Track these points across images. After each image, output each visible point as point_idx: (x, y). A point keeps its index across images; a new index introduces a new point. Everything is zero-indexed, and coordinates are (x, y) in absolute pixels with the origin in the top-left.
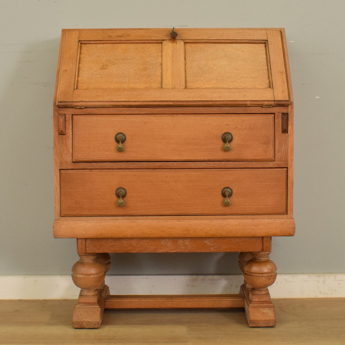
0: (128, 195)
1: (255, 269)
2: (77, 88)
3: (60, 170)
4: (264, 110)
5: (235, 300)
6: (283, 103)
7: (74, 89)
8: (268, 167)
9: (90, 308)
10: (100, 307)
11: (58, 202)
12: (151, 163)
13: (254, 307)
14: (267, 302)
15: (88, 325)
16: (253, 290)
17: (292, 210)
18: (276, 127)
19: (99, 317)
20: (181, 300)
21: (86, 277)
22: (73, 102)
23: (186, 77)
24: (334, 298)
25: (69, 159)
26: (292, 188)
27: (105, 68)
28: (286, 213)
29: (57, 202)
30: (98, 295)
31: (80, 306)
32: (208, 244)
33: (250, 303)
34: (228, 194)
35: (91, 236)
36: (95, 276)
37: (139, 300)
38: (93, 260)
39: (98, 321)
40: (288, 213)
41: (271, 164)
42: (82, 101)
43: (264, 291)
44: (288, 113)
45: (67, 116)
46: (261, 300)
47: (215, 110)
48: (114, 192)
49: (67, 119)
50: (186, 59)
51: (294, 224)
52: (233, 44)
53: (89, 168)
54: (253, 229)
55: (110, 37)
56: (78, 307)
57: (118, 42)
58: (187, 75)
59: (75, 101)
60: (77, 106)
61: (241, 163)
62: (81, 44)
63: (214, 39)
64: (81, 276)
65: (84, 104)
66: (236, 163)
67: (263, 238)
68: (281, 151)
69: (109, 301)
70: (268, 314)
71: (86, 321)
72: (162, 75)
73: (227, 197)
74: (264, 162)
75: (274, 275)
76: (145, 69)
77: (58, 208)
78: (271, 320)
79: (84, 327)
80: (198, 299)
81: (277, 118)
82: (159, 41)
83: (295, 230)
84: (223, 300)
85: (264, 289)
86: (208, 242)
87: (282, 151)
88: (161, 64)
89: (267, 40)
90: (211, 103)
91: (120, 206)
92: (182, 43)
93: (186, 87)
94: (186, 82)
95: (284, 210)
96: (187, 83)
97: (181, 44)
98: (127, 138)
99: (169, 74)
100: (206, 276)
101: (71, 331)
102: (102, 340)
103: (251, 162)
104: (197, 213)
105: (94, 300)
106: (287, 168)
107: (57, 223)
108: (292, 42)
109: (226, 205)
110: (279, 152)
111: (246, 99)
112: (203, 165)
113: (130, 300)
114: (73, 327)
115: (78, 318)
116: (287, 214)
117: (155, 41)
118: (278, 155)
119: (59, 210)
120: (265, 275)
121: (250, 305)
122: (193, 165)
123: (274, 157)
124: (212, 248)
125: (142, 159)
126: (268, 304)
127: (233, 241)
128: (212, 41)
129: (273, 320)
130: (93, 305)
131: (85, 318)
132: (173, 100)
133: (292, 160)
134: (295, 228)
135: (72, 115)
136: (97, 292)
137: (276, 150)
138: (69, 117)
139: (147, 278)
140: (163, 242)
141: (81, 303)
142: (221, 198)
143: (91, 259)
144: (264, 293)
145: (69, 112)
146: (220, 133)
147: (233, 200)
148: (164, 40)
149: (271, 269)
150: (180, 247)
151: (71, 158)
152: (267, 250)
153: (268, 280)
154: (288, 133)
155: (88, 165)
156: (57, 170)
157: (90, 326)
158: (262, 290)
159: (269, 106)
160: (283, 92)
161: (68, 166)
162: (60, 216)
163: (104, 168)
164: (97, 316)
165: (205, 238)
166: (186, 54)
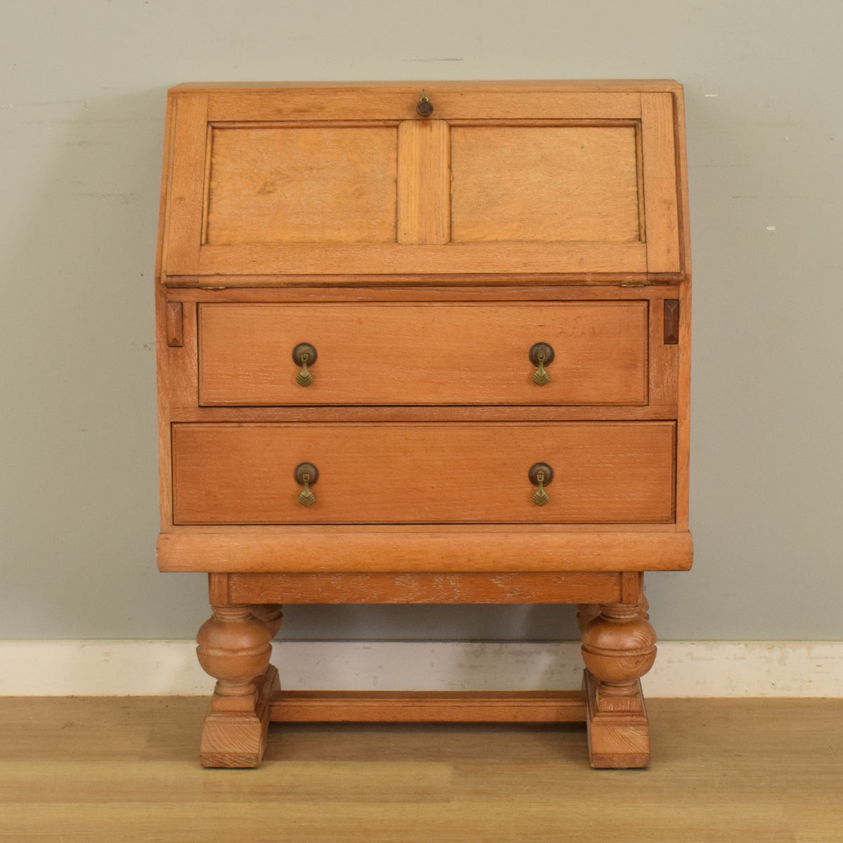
0: (322, 478)
1: (606, 639)
2: (207, 242)
3: (171, 423)
4: (624, 293)
5: (566, 704)
6: (666, 278)
7: (201, 245)
8: (634, 419)
9: (238, 723)
10: (261, 721)
11: (168, 494)
12: (372, 409)
13: (605, 724)
14: (633, 712)
15: (235, 761)
16: (602, 686)
17: (686, 513)
18: (652, 331)
19: (257, 744)
20: (442, 704)
21: (229, 654)
22: (199, 276)
23: (451, 214)
24: (805, 698)
25: (191, 400)
26: (688, 465)
27: (271, 192)
28: (674, 518)
29: (165, 493)
30: (255, 693)
31: (216, 719)
32: (500, 585)
33: (595, 716)
34: (543, 479)
35: (241, 568)
36: (250, 653)
37: (347, 704)
38: (244, 618)
39: (257, 752)
40: (677, 521)
41: (639, 413)
42: (218, 275)
43: (625, 689)
44: (678, 300)
45: (186, 306)
46: (620, 709)
47: (515, 291)
48: (292, 474)
49: (186, 312)
50: (453, 169)
51: (691, 545)
52: (562, 130)
53: (236, 420)
54: (598, 555)
55: (279, 111)
56: (211, 721)
57: (299, 124)
58: (453, 210)
59: (203, 274)
60: (208, 285)
61: (574, 409)
62: (213, 128)
63: (516, 117)
64: (220, 653)
65: (223, 280)
66: (561, 409)
67: (621, 573)
68: (663, 385)
69: (279, 706)
70: (633, 740)
71: (231, 751)
72: (396, 209)
73: (541, 485)
74: (624, 407)
75: (649, 654)
76: (360, 194)
77: (167, 506)
78: (639, 754)
79: (226, 764)
80: (480, 701)
81: (654, 312)
82: (391, 123)
83: (692, 558)
84: (537, 704)
85: (626, 684)
86: (500, 582)
87: (665, 384)
88: (396, 181)
89: (640, 120)
90: (504, 279)
91: (305, 503)
92: (444, 127)
93: (451, 240)
94: (451, 227)
95: (668, 513)
96: (452, 229)
97: (441, 130)
98: (319, 355)
99: (413, 206)
100: (504, 645)
101: (197, 774)
102: (266, 794)
103: (595, 408)
104: (474, 519)
105: (248, 704)
106: (676, 420)
107: (167, 539)
108: (712, 96)
109: (540, 502)
110: (657, 386)
111: (585, 270)
112: (488, 413)
113: (327, 704)
114: (202, 765)
115: (212, 746)
116: (675, 522)
117: (381, 123)
118: (656, 393)
119: (170, 510)
120: (628, 654)
121: (595, 719)
122: (465, 413)
123: (646, 397)
124: (508, 595)
125: (353, 401)
126: (635, 718)
127: (554, 580)
128: (513, 123)
129: (643, 754)
130: (246, 716)
131: (226, 745)
132: (421, 271)
133: (687, 404)
134: (692, 554)
135: (198, 304)
136: (253, 687)
137: (652, 380)
138: (190, 309)
139: (366, 648)
140: (399, 582)
141: (219, 711)
142: (528, 487)
143: (238, 615)
144: (626, 692)
145: (189, 297)
146: (526, 344)
147: (556, 487)
148: (402, 120)
149: (643, 641)
150: (438, 592)
151: (195, 398)
152: (632, 600)
153: (634, 665)
154: (677, 343)
155: (233, 414)
156: (164, 423)
157: (239, 763)
158: (624, 687)
159: (636, 285)
160: (668, 251)
161: (188, 415)
162: (170, 522)
163: (270, 419)
164: (255, 741)
165: (493, 574)
166: (453, 156)
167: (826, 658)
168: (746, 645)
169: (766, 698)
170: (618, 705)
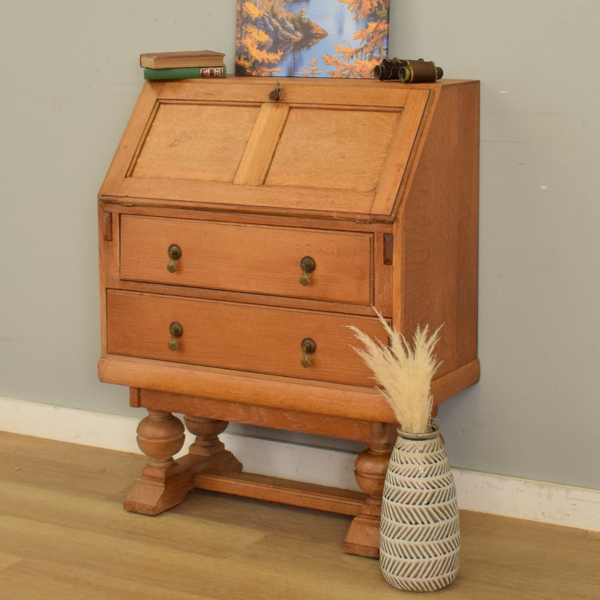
0: (185, 333)
2: (131, 176)
3: (107, 289)
4: (359, 227)
6: (382, 218)
7: (126, 177)
8: (365, 314)
9: (154, 484)
10: (165, 486)
11: (104, 333)
12: (213, 291)
15: (141, 509)
18: (376, 254)
19: (157, 500)
22: (117, 196)
23: (270, 165)
25: (116, 275)
27: (176, 145)
32: (290, 418)
33: (358, 515)
36: (160, 441)
41: (367, 311)
42: (127, 197)
43: (377, 501)
44: (392, 234)
45: (113, 216)
46: (374, 514)
47: (294, 220)
48: (168, 328)
49: (114, 219)
50: (282, 136)
52: (355, 112)
53: (140, 290)
55: (197, 94)
57: (205, 102)
58: (272, 163)
59: (120, 195)
60: (123, 203)
61: (329, 304)
62: (159, 103)
63: (329, 103)
64: (143, 439)
65: (130, 200)
66: (321, 303)
68: (383, 292)
71: (141, 502)
72: (241, 161)
74: (359, 306)
76: (224, 150)
81: (377, 240)
82: (257, 104)
86: (289, 416)
87: (385, 292)
88: (247, 142)
89: (403, 108)
90: (284, 211)
91: (173, 348)
92: (286, 109)
93: (264, 183)
94: (267, 175)
97: (283, 110)
98: (183, 254)
103: (341, 304)
104: (270, 371)
105: (161, 474)
106: (392, 318)
107: (104, 362)
108: (505, 92)
109: (305, 365)
110: (379, 293)
111: (332, 209)
112: (278, 301)
114: (125, 509)
115: (133, 498)
117: (251, 104)
118: (378, 298)
119: (105, 343)
122: (265, 299)
123: (372, 300)
124: (294, 425)
125: (200, 285)
127: (321, 419)
129: (375, 548)
130: (158, 482)
131: (140, 499)
132: (237, 203)
135: (120, 215)
137: (376, 289)
138: (115, 217)
140: (232, 407)
141: (146, 476)
142: (300, 354)
143: (159, 415)
144: (377, 503)
145: (115, 210)
146: (300, 256)
147: (318, 356)
148: (263, 102)
149: (384, 468)
150: (253, 417)
151: (118, 273)
153: (377, 485)
154: (392, 264)
155: (139, 286)
156: (102, 288)
157: (144, 511)
159: (365, 222)
160: (388, 200)
161: (115, 284)
162: (106, 352)
163: (157, 292)
164: (156, 497)
165: (285, 410)
166: (285, 127)
167: (579, 500)
168: (525, 482)
169: (538, 523)
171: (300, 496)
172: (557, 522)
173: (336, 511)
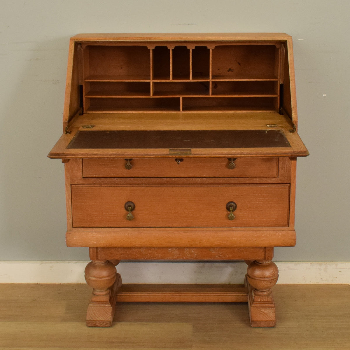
0: (136, 208)
1: (258, 272)
3: (71, 185)
8: (272, 183)
9: (102, 307)
10: (112, 306)
12: (158, 179)
13: (257, 307)
14: (269, 302)
15: (100, 324)
16: (256, 291)
17: (293, 222)
19: (110, 316)
20: (188, 295)
21: (98, 279)
24: (334, 284)
25: (79, 175)
26: (295, 202)
28: (288, 225)
29: (69, 214)
30: (109, 294)
31: (93, 305)
32: (213, 252)
34: (232, 209)
35: (102, 245)
36: (107, 278)
37: (148, 295)
38: (104, 263)
39: (110, 320)
40: (290, 226)
41: (274, 180)
43: (265, 292)
46: (263, 300)
48: (123, 206)
51: (295, 236)
53: (99, 183)
54: (255, 240)
56: (90, 306)
64: (94, 279)
66: (240, 179)
67: (265, 248)
68: (284, 168)
69: (120, 295)
70: (269, 314)
71: (99, 320)
73: (232, 211)
74: (268, 178)
75: (276, 278)
77: (70, 219)
78: (271, 321)
79: (97, 325)
80: (204, 293)
83: (296, 242)
84: (228, 294)
87: (286, 168)
91: (129, 219)
95: (286, 223)
100: (213, 264)
101: (84, 329)
103: (255, 178)
104: (202, 225)
105: (106, 299)
106: (290, 184)
107: (70, 233)
109: (231, 219)
110: (282, 169)
112: (208, 181)
114: (87, 326)
115: (91, 318)
116: (289, 226)
118: (281, 172)
119: (71, 221)
120: (267, 279)
121: (253, 305)
122: (199, 181)
123: (277, 174)
124: (217, 256)
125: (149, 175)
126: (269, 305)
127: (236, 250)
129: (273, 321)
130: (105, 304)
131: (97, 317)
133: (295, 176)
134: (296, 240)
136: (108, 291)
137: (280, 167)
139: (157, 265)
140: (170, 251)
141: (94, 302)
142: (225, 212)
143: (102, 262)
144: (265, 293)
147: (238, 212)
149: (273, 273)
150: (186, 255)
151: (81, 174)
152: (269, 258)
153: (269, 283)
155: (98, 181)
156: (68, 184)
157: (102, 325)
158: (265, 291)
161: (78, 181)
162: (72, 227)
163: (113, 183)
164: (109, 315)
165: (210, 248)
167: (343, 268)
168: (311, 263)
169: (318, 285)
170: (262, 299)
171: (195, 296)
172: (330, 282)
173: (221, 301)
